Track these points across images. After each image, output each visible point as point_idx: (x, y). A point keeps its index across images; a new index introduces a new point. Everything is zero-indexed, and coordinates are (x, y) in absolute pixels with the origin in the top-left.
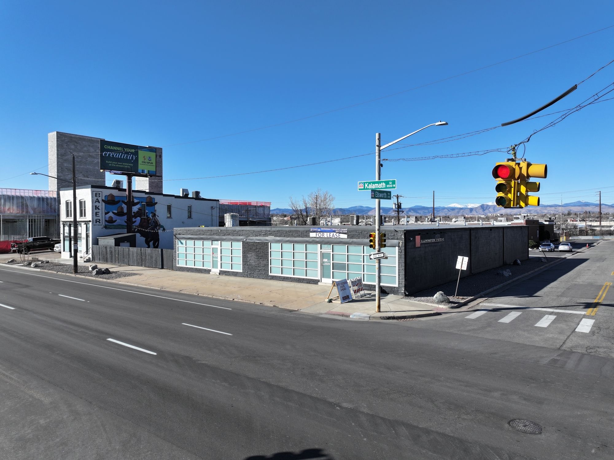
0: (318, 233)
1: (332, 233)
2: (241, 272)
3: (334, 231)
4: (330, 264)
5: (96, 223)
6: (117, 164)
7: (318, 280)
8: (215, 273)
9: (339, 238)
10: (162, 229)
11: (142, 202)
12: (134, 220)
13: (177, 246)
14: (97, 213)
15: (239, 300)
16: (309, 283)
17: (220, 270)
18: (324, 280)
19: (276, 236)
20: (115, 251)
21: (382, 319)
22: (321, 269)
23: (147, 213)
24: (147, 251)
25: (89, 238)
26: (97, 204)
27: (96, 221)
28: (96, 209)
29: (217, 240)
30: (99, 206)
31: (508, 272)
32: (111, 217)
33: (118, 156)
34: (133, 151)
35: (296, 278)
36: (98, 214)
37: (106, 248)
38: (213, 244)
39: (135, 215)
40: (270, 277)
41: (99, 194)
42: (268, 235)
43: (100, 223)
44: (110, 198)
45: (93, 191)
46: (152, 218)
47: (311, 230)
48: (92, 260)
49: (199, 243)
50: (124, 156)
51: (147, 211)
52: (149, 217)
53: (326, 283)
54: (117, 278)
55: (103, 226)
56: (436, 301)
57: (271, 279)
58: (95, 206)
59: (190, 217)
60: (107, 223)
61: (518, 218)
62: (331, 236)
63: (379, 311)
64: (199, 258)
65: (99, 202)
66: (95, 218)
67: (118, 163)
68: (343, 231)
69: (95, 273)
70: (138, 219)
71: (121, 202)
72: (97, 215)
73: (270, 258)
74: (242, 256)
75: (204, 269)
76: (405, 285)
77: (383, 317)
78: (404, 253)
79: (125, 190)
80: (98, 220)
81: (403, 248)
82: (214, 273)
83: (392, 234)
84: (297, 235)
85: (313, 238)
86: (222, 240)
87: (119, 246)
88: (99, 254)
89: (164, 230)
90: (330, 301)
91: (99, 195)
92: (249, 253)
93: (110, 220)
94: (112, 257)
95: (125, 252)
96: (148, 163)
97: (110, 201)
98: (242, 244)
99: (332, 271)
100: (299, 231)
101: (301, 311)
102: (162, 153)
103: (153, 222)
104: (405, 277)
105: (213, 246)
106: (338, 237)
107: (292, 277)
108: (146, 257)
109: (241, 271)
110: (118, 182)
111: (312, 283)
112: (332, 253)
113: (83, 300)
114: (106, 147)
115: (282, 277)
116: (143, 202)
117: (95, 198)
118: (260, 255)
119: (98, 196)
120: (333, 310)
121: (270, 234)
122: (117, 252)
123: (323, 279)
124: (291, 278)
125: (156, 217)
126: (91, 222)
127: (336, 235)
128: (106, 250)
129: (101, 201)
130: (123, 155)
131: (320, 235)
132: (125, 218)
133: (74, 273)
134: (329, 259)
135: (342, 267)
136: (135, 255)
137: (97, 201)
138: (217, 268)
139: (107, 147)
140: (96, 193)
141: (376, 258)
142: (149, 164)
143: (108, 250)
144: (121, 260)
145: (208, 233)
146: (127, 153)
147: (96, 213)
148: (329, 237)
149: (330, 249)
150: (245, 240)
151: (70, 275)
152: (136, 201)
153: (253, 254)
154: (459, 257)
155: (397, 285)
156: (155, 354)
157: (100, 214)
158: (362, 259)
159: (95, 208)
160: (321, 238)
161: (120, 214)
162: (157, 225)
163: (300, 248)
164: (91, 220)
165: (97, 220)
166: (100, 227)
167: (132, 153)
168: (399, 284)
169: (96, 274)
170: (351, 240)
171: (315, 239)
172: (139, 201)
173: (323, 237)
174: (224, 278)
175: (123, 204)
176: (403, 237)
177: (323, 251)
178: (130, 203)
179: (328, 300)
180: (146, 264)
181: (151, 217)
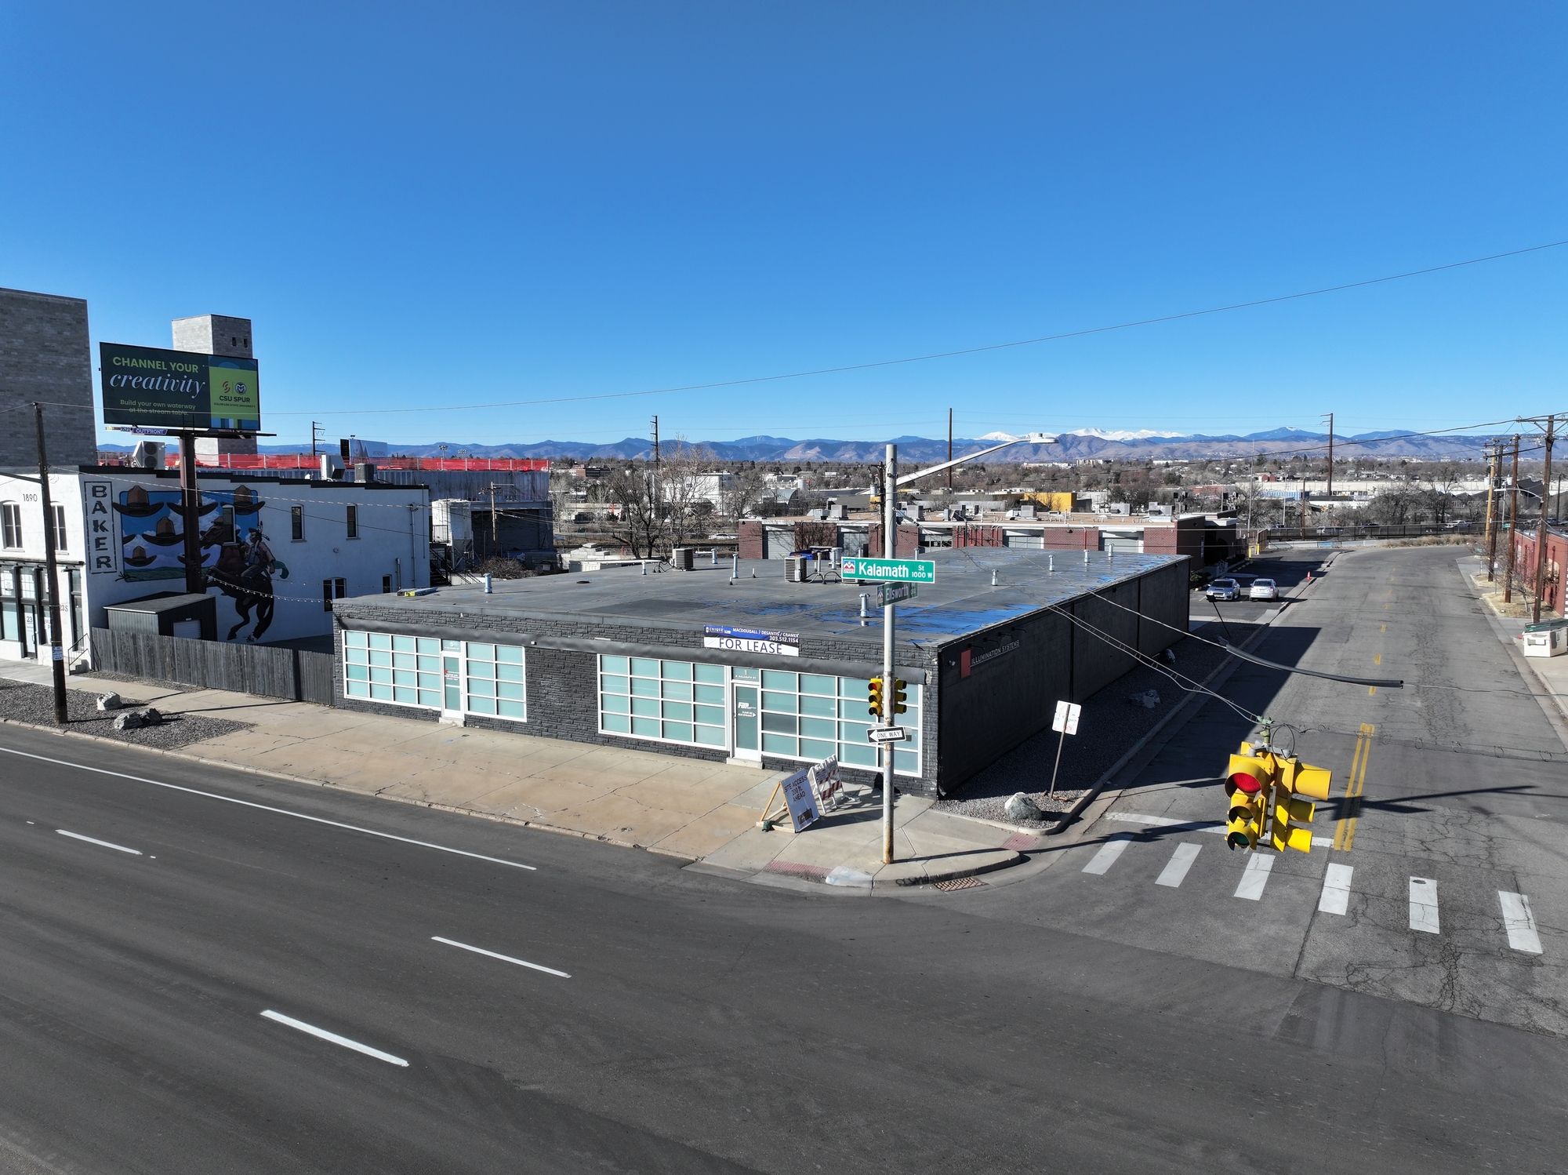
0: (726, 639)
1: (761, 642)
2: (524, 723)
3: (767, 638)
4: (754, 715)
5: (99, 567)
6: (152, 407)
7: (724, 752)
8: (453, 723)
9: (780, 655)
10: (281, 570)
11: (223, 504)
12: (203, 552)
13: (344, 647)
14: (101, 541)
15: (543, 828)
16: (703, 758)
17: (466, 715)
18: (741, 753)
19: (615, 639)
20: (162, 648)
21: (900, 885)
22: (733, 726)
23: (238, 531)
24: (256, 654)
25: (81, 606)
26: (99, 516)
27: (97, 562)
28: (96, 530)
29: (457, 638)
30: (104, 521)
31: (1153, 696)
32: (140, 550)
33: (155, 384)
34: (195, 368)
35: (670, 744)
36: (104, 544)
37: (134, 637)
38: (445, 647)
39: (205, 539)
40: (601, 740)
41: (101, 489)
42: (595, 635)
43: (109, 566)
44: (134, 499)
45: (85, 482)
46: (251, 544)
47: (707, 631)
48: (93, 668)
49: (406, 643)
50: (170, 384)
51: (237, 527)
52: (244, 542)
53: (745, 761)
54: (187, 742)
55: (118, 573)
56: (1012, 815)
57: (603, 744)
58: (94, 521)
59: (352, 533)
60: (128, 567)
61: (1160, 512)
62: (758, 649)
63: (892, 862)
64: (407, 683)
65: (105, 512)
66: (95, 554)
67: (155, 405)
68: (788, 638)
69: (121, 726)
70: (215, 550)
71: (165, 506)
72: (101, 547)
73: (599, 692)
74: (524, 683)
75: (421, 709)
76: (938, 773)
77: (903, 880)
78: (937, 701)
79: (174, 474)
80: (105, 560)
81: (935, 689)
82: (449, 722)
83: (909, 655)
84: (669, 640)
85: (712, 652)
86: (469, 638)
87: (171, 634)
88: (114, 651)
89: (285, 574)
90: (769, 827)
91: (103, 491)
92: (544, 676)
93: (135, 558)
94: (152, 662)
95: (192, 652)
96: (237, 399)
97: (135, 507)
98: (526, 652)
99: (760, 731)
100: (677, 631)
101: (705, 862)
102: (249, 332)
103: (256, 553)
104: (939, 755)
105: (445, 654)
106: (776, 652)
107: (658, 742)
108: (254, 668)
109: (524, 720)
110: (150, 448)
111: (711, 758)
112: (760, 690)
113: (137, 853)
114: (117, 361)
115: (633, 739)
116: (226, 502)
117: (93, 501)
118: (575, 684)
119: (101, 494)
120: (781, 858)
121: (600, 634)
122: (168, 650)
123: (737, 750)
124: (655, 743)
125: (264, 540)
126: (85, 566)
127: (769, 648)
128: (135, 643)
129: (109, 509)
130: (167, 380)
131: (730, 644)
132: (180, 548)
133: (57, 724)
134: (753, 703)
135: (787, 724)
136: (222, 662)
137: (98, 507)
138: (457, 708)
139: (121, 361)
140: (94, 488)
141: (884, 740)
142: (241, 402)
143: (141, 643)
144: (180, 672)
145: (431, 620)
146: (178, 375)
147: (97, 540)
148: (753, 651)
149: (754, 680)
150: (533, 643)
151: (48, 729)
152: (206, 501)
153: (555, 680)
154: (1059, 703)
155: (918, 774)
156: (404, 1063)
157: (108, 543)
158: (835, 707)
159: (94, 528)
160: (733, 651)
161: (165, 538)
162: (265, 559)
163: (679, 673)
164: (84, 559)
165: (102, 560)
166: (109, 579)
167: (191, 375)
168: (924, 770)
169: (124, 728)
170: (810, 661)
171: (717, 652)
172: (214, 501)
173: (738, 649)
174: (480, 738)
175: (171, 511)
176: (936, 663)
177: (738, 683)
178: (192, 509)
179: (763, 823)
180: (255, 688)
181: (248, 541)
